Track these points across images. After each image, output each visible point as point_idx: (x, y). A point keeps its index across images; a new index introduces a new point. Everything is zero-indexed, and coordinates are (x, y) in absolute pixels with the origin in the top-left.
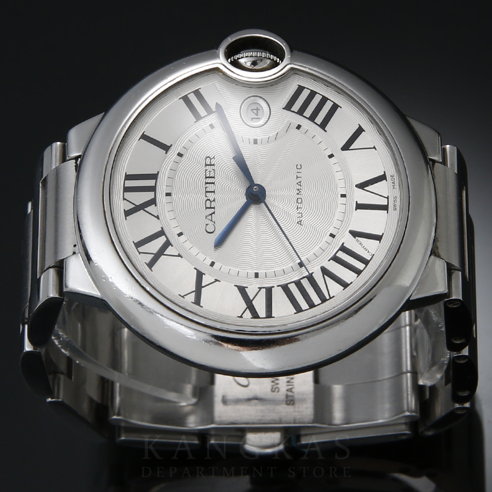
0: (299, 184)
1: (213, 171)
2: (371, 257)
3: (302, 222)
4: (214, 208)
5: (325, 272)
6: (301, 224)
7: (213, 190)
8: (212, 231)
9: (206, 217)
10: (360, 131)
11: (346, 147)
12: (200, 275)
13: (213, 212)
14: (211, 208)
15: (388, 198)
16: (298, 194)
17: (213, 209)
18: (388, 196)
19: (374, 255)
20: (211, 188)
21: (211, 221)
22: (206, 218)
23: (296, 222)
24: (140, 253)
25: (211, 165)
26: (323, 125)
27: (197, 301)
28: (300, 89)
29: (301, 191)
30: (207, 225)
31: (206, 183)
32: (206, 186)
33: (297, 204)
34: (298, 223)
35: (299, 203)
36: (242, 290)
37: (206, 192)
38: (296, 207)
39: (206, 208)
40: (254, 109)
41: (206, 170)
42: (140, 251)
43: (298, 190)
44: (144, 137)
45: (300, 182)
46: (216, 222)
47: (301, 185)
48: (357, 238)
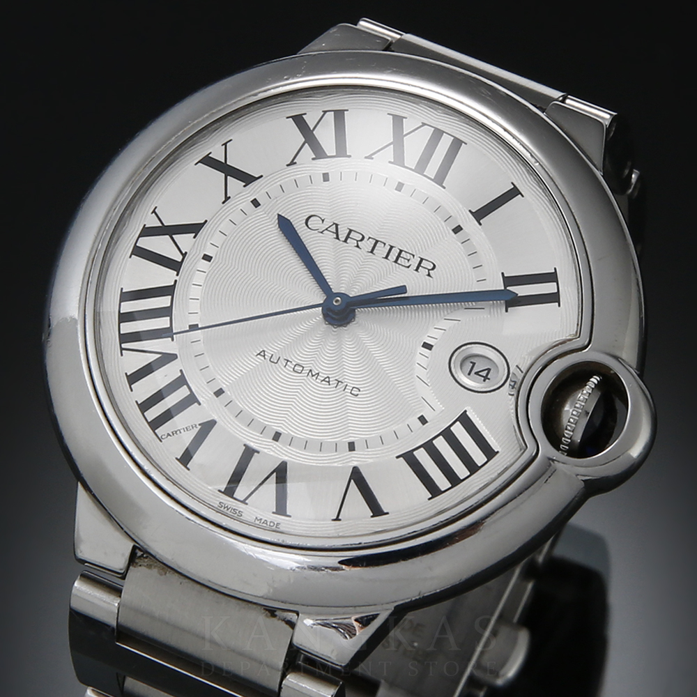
0: (327, 380)
1: (408, 265)
2: (160, 437)
3: (263, 358)
4: (345, 241)
5: (167, 358)
6: (259, 354)
7: (375, 251)
8: (309, 223)
9: (337, 225)
10: (377, 510)
11: (357, 477)
12: (247, 179)
13: (340, 236)
14: (348, 237)
15: (244, 502)
16: (311, 371)
17: (343, 239)
18: (247, 504)
19: (161, 441)
20: (381, 250)
21: (327, 229)
22: (334, 224)
23: (265, 349)
24: (325, 112)
25: (419, 265)
26: (409, 458)
27: (208, 161)
28: (490, 453)
29: (314, 378)
30: (323, 221)
31: (392, 247)
32: (387, 244)
33: (295, 364)
34: (264, 351)
35: (295, 366)
36: (195, 229)
37: (377, 242)
38: (290, 360)
39: (351, 231)
40: (487, 374)
41: (414, 256)
42: (328, 113)
43: (318, 374)
44: (514, 192)
45: (329, 382)
46: (321, 234)
47: (323, 382)
48: (199, 427)
